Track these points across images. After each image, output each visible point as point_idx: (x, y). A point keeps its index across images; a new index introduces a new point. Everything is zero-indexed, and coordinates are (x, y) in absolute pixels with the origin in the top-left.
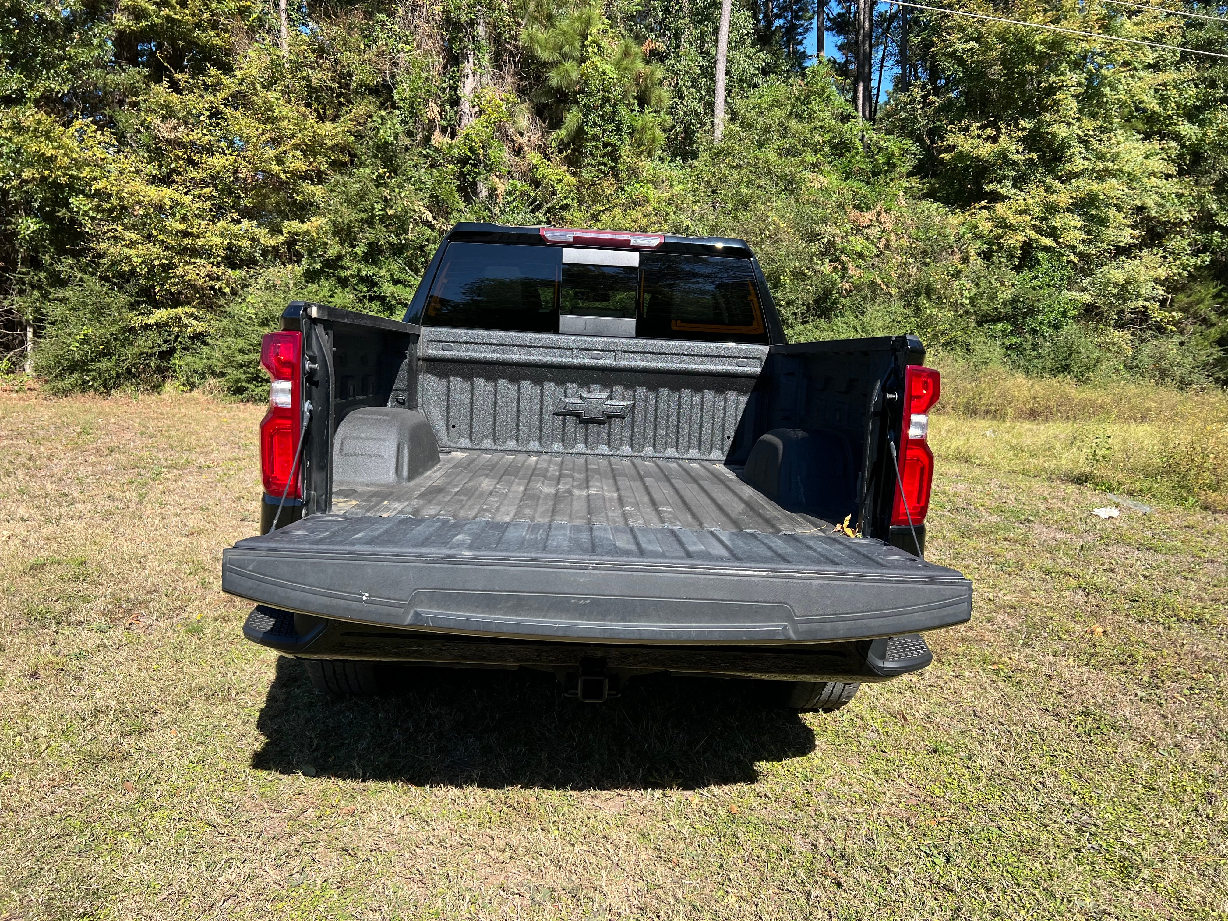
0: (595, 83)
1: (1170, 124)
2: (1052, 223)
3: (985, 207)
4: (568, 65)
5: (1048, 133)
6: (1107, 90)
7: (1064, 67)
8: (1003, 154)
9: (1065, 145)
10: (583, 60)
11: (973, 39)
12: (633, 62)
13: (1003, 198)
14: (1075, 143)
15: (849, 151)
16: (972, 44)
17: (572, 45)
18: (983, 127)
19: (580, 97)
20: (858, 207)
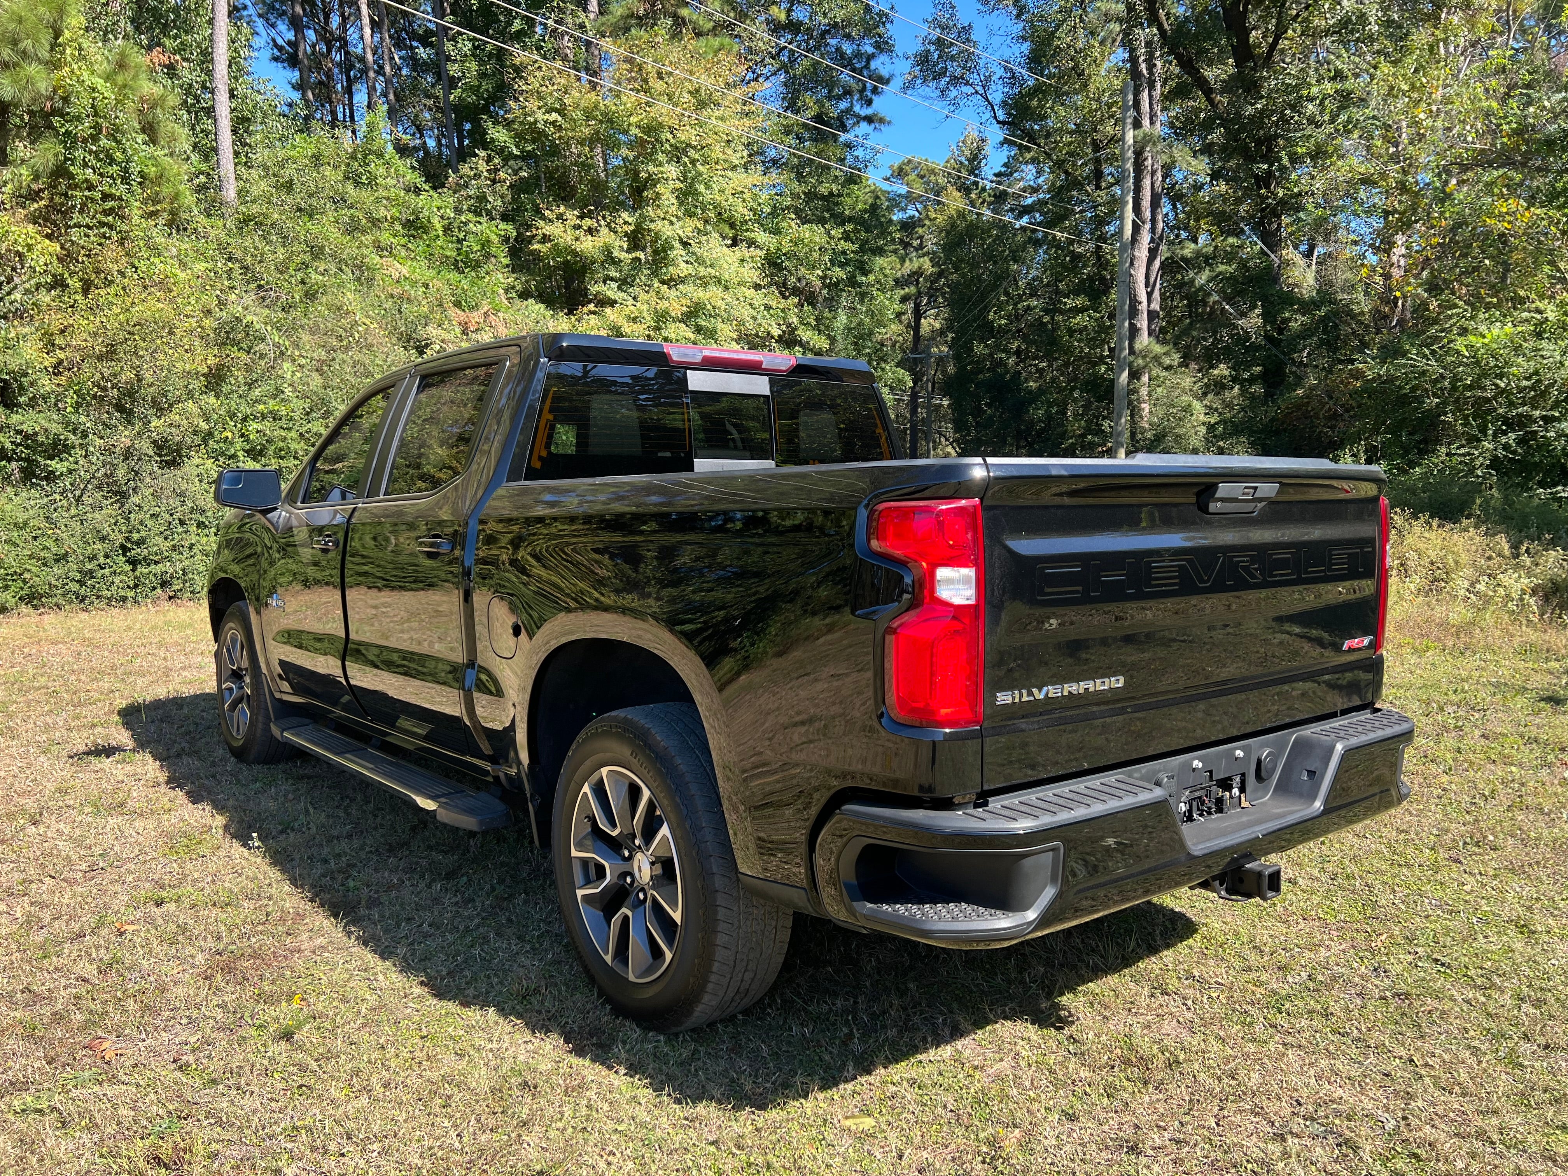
0: (81, 104)
1: (747, 230)
2: (665, 333)
3: (594, 313)
4: (33, 69)
5: (649, 230)
6: (701, 188)
7: (661, 157)
8: (607, 252)
9: (667, 247)
10: (54, 65)
11: (556, 110)
12: (135, 77)
13: (612, 303)
14: (677, 244)
15: (426, 233)
16: (554, 116)
17: (36, 40)
18: (581, 217)
19: (56, 121)
20: (457, 304)
